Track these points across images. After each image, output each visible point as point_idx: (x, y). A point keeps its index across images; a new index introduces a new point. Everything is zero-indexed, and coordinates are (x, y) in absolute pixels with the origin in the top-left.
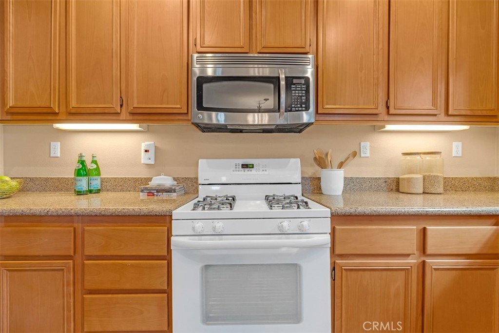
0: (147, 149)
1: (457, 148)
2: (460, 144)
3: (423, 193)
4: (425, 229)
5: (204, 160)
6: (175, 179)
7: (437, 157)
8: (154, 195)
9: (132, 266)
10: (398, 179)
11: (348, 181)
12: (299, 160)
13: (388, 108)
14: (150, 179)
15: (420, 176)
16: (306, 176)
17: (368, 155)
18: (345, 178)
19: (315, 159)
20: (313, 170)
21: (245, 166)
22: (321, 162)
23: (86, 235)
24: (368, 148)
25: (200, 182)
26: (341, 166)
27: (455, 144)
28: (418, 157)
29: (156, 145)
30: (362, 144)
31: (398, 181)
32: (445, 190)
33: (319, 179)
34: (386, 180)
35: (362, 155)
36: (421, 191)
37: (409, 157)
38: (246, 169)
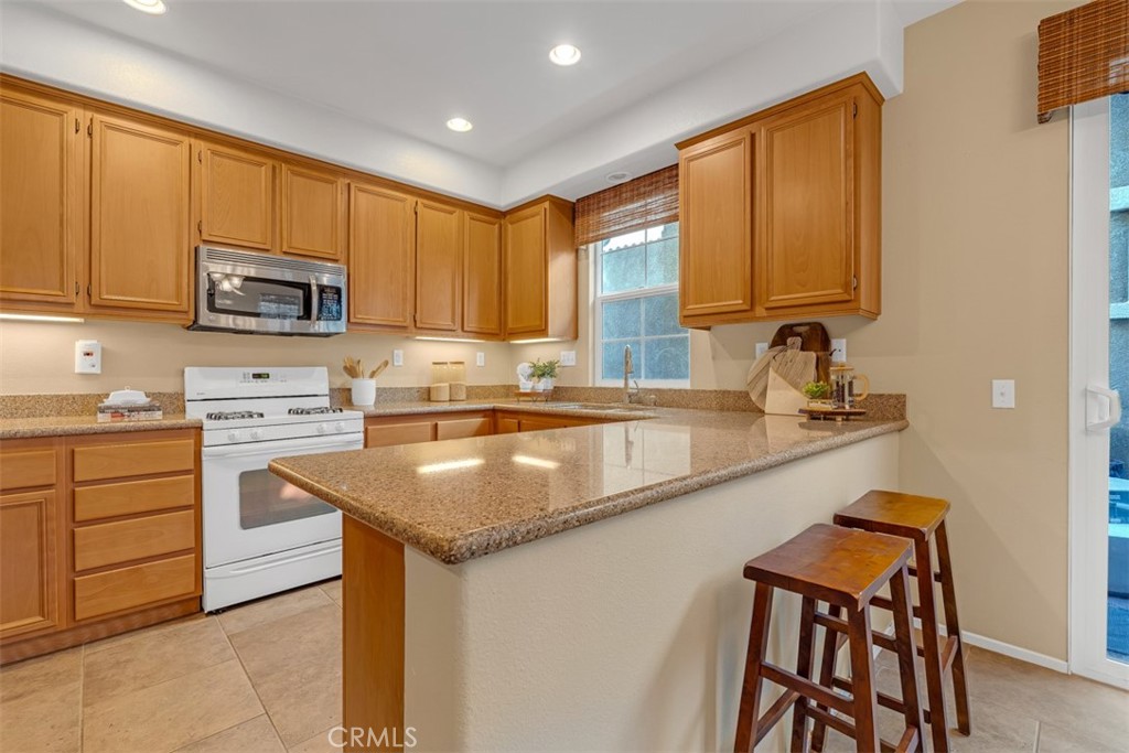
0: (88, 351)
1: (480, 358)
2: (483, 354)
3: (450, 400)
4: (436, 424)
5: (196, 369)
6: (147, 396)
7: (461, 366)
8: (123, 415)
9: (148, 485)
10: (429, 388)
11: (380, 392)
12: (326, 369)
13: (415, 321)
14: (107, 396)
15: (447, 384)
16: (334, 387)
17: (401, 364)
18: (378, 389)
19: (345, 368)
20: (343, 380)
21: (257, 376)
22: (352, 371)
23: (77, 457)
24: (401, 355)
25: (187, 397)
26: (372, 375)
27: (479, 354)
28: (445, 367)
29: (105, 346)
30: (396, 352)
31: (429, 390)
32: (467, 398)
33: (350, 390)
34: (419, 390)
35: (396, 364)
36: (448, 399)
37: (438, 366)
38: (259, 380)
